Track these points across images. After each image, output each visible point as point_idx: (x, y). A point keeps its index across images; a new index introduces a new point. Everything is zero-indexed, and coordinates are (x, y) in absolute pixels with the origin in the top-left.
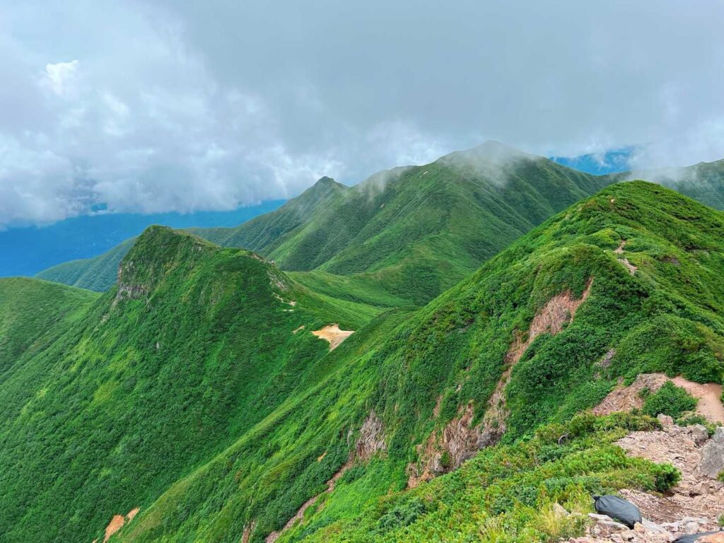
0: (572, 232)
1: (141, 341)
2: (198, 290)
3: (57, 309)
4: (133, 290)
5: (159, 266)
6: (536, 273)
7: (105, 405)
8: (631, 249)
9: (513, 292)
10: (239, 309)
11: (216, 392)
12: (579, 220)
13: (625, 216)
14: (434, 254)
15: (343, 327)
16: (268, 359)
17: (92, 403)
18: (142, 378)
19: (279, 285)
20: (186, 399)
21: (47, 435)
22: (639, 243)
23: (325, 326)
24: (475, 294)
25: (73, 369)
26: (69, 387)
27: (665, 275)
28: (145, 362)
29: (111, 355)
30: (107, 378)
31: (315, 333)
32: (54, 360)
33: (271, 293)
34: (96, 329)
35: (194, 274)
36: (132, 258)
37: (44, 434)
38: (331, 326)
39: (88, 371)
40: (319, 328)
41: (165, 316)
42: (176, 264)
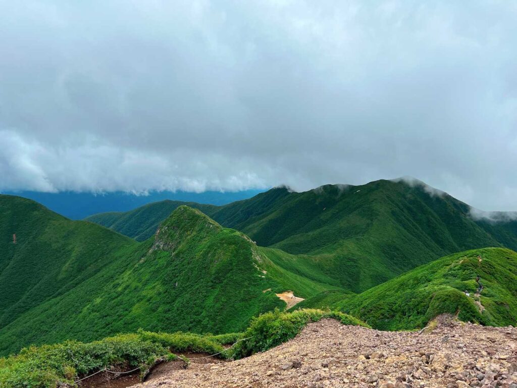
0: (454, 276)
1: (166, 279)
2: (207, 253)
3: (108, 246)
4: (164, 245)
5: (184, 232)
6: (431, 298)
7: (139, 316)
8: (485, 295)
9: (418, 305)
10: (231, 270)
11: (211, 322)
12: (459, 270)
13: (486, 272)
14: (358, 250)
15: (296, 295)
16: (246, 307)
17: (130, 314)
18: (164, 303)
19: (258, 258)
20: (191, 323)
21: (100, 329)
22: (489, 292)
23: (285, 291)
24: (396, 302)
25: (120, 289)
26: (116, 300)
27: (500, 313)
28: (167, 293)
29: (145, 285)
30: (142, 299)
31: (278, 295)
32: (107, 281)
33: (252, 263)
34: (136, 266)
35: (205, 242)
36: (167, 224)
37: (98, 328)
38: (289, 292)
39: (130, 292)
40: (281, 292)
41: (183, 266)
42: (194, 233)
